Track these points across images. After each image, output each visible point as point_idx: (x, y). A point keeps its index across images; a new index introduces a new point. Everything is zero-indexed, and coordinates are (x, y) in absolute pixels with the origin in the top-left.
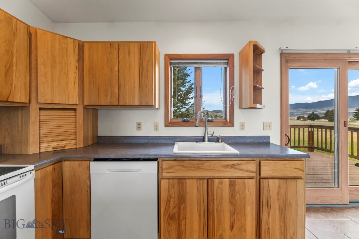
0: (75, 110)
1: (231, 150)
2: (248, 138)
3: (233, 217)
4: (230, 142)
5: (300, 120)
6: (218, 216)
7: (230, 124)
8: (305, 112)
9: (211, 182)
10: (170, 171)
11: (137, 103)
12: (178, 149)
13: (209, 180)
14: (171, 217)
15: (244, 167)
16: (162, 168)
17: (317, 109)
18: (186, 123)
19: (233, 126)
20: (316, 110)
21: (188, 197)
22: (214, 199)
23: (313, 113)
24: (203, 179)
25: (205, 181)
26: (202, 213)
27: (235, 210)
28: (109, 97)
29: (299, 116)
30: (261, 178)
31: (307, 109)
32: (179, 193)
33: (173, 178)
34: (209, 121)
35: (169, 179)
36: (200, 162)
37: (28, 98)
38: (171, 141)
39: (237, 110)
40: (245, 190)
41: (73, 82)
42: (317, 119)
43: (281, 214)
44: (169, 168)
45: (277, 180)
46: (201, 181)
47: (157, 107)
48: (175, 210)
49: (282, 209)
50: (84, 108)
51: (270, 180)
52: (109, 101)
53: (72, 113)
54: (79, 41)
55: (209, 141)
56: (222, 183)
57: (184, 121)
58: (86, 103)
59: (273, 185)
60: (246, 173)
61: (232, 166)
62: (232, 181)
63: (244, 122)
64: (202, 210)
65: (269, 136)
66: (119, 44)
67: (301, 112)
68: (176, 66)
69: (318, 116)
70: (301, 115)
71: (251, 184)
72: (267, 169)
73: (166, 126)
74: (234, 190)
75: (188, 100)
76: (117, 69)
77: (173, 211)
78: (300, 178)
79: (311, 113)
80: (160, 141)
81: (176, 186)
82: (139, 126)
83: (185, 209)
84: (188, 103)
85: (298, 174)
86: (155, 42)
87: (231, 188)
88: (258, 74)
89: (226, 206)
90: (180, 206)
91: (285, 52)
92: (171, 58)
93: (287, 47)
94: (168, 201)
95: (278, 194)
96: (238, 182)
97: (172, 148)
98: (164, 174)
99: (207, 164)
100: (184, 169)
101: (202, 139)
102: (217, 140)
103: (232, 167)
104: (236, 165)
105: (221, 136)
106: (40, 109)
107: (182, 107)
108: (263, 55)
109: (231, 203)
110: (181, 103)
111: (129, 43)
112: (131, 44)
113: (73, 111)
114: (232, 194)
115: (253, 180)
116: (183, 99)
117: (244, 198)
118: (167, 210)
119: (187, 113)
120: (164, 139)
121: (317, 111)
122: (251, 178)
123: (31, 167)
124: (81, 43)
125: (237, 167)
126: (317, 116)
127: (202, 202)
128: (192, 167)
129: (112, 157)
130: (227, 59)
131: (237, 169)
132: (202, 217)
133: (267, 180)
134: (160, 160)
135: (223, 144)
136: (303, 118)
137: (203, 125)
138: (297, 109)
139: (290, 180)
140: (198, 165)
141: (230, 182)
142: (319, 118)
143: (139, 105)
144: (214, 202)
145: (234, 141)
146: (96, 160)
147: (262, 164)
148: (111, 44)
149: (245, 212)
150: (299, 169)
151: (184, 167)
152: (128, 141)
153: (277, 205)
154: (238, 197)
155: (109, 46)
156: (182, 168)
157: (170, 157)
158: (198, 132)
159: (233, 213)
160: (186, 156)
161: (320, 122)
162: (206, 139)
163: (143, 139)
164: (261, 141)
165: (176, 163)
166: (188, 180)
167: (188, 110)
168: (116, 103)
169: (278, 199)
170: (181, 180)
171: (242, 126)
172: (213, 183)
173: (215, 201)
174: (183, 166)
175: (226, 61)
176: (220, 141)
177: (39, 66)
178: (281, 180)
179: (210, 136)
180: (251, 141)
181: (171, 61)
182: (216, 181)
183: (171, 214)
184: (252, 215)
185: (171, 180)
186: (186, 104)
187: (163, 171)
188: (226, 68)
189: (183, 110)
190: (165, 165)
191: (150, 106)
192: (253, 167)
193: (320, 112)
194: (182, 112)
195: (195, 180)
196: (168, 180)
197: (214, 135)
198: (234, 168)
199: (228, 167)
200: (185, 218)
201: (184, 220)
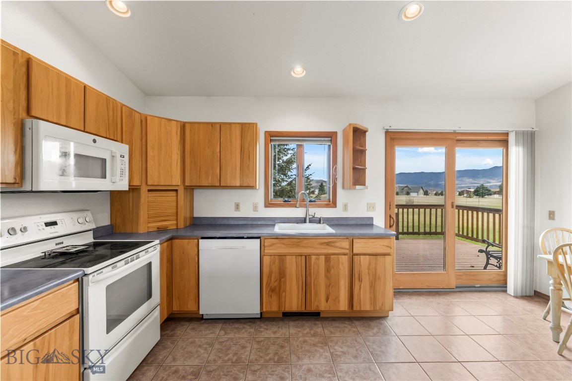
0: (176, 190)
1: (329, 230)
2: (351, 220)
3: (328, 290)
4: (332, 223)
5: (462, 196)
6: (314, 289)
7: (333, 205)
8: (472, 183)
9: (309, 258)
10: (271, 248)
11: (238, 184)
12: (279, 229)
13: (307, 257)
14: (272, 290)
15: (338, 244)
16: (264, 245)
17: (491, 178)
18: (286, 204)
19: (336, 207)
20: (489, 180)
21: (288, 271)
22: (311, 274)
23: (482, 185)
24: (302, 256)
25: (303, 258)
26: (300, 286)
27: (330, 283)
28: (210, 178)
29: (463, 190)
30: (354, 255)
31: (475, 180)
32: (280, 268)
33: (274, 254)
34: (311, 201)
35: (271, 255)
36: (299, 240)
37: (140, 181)
38: (271, 222)
39: (340, 191)
40: (339, 265)
41: (176, 164)
42: (488, 195)
43: (371, 287)
44: (271, 245)
45: (368, 257)
46: (300, 257)
47: (257, 188)
48: (276, 284)
49: (372, 283)
50: (184, 188)
51: (362, 257)
52: (210, 181)
53: (174, 193)
54: (181, 122)
55: (310, 222)
56: (319, 259)
57: (285, 201)
58: (187, 184)
59: (364, 260)
60: (340, 250)
61: (328, 244)
62: (328, 257)
63: (347, 203)
64: (301, 284)
65: (373, 218)
66: (221, 124)
67: (466, 184)
68: (277, 143)
69: (490, 191)
70: (465, 189)
71: (344, 260)
72: (360, 246)
73: (266, 206)
74: (329, 266)
75: (292, 171)
76: (218, 150)
77: (274, 284)
78: (389, 254)
79: (479, 185)
80: (259, 223)
81: (277, 262)
82: (237, 207)
83: (285, 283)
84: (292, 175)
85: (387, 251)
86: (256, 124)
87: (327, 264)
88: (362, 153)
89: (322, 280)
90: (280, 280)
91: (389, 130)
92: (271, 136)
93: (390, 127)
94: (270, 276)
95: (369, 269)
96: (333, 258)
97: (272, 229)
98: (266, 251)
99: (305, 241)
100: (284, 246)
101: (304, 221)
102: (319, 221)
105: (323, 218)
106: (149, 191)
107: (283, 180)
108: (367, 133)
109: (327, 277)
110: (282, 174)
111: (230, 124)
112: (232, 125)
113: (175, 192)
114: (327, 269)
115: (347, 256)
116: (283, 169)
117: (338, 273)
118: (268, 283)
119: (290, 188)
120: (264, 220)
121: (490, 183)
122: (345, 255)
123: (157, 242)
124: (182, 124)
125: (332, 244)
126: (487, 190)
127: (301, 276)
128: (291, 245)
129: (218, 235)
130: (331, 137)
131: (332, 246)
132: (300, 289)
133: (359, 256)
134: (262, 239)
135: (325, 225)
136: (468, 192)
137: (305, 206)
138: (461, 179)
139: (379, 256)
140: (297, 243)
141: (326, 258)
142: (490, 193)
143: (240, 186)
145: (336, 222)
146: (203, 238)
147: (354, 242)
148: (212, 124)
149: (339, 285)
150: (387, 246)
152: (226, 222)
153: (367, 278)
154: (332, 272)
155: (210, 127)
157: (272, 236)
158: (299, 212)
159: (328, 286)
160: (286, 234)
161: (492, 200)
162: (308, 220)
163: (241, 220)
164: (364, 223)
165: (277, 241)
166: (288, 257)
167: (290, 184)
168: (217, 184)
169: (369, 273)
170: (282, 257)
171: (345, 207)
172: (311, 259)
173: (312, 275)
174: (283, 244)
175: (330, 139)
176: (322, 222)
177: (148, 150)
178: (372, 256)
179: (311, 217)
180: (354, 222)
181: (272, 138)
182: (313, 257)
183: (272, 287)
184: (345, 288)
185: (272, 257)
186: (289, 176)
187: (265, 248)
188: (329, 146)
189: (284, 184)
190: (267, 243)
191: (252, 187)
192: (346, 244)
193: (495, 184)
194: (283, 187)
195: (294, 257)
196: (269, 257)
197: (315, 216)
198: (329, 245)
199: (324, 244)
200: (285, 291)
201: (284, 293)
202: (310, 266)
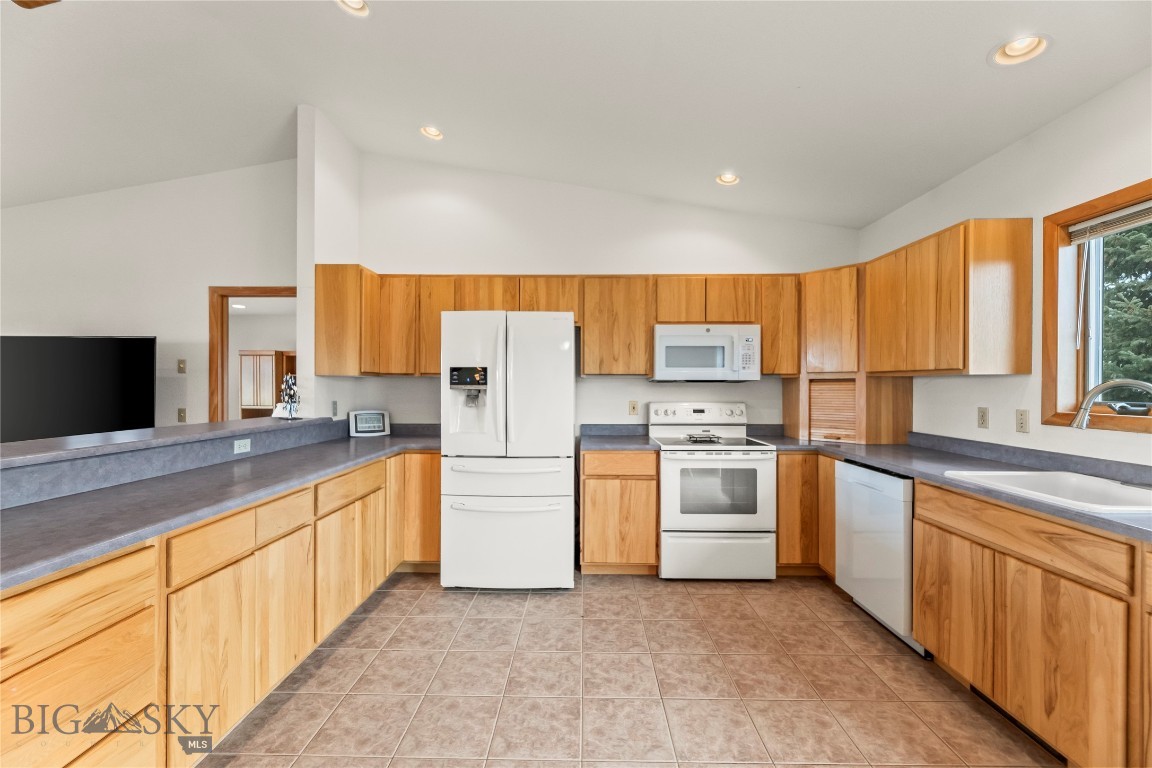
0: (853, 380)
3: (1053, 681)
6: (1014, 653)
9: (1001, 561)
10: (927, 506)
13: (997, 556)
15: (1084, 549)
21: (955, 573)
22: (1006, 606)
24: (985, 547)
25: (989, 553)
26: (981, 626)
27: (1059, 663)
28: (893, 356)
30: (1148, 611)
32: (940, 557)
33: (932, 522)
36: (978, 505)
37: (796, 368)
40: (1087, 621)
46: (980, 549)
48: (934, 591)
50: (867, 378)
52: (893, 362)
53: (849, 386)
56: (1026, 574)
57: (1123, 411)
58: (868, 369)
60: (1094, 572)
61: (1053, 539)
62: (1051, 578)
66: (907, 250)
73: (1045, 422)
74: (1055, 607)
76: (903, 300)
81: (935, 544)
82: (983, 418)
83: (949, 597)
87: (1048, 597)
89: (1035, 639)
90: (940, 587)
94: (923, 567)
96: (1066, 588)
98: (922, 512)
99: (993, 512)
100: (950, 510)
103: (1050, 539)
104: (1064, 539)
106: (811, 381)
109: (1048, 638)
111: (920, 243)
112: (923, 243)
113: (852, 383)
114: (1050, 616)
117: (1085, 644)
118: (920, 582)
122: (1112, 597)
124: (862, 268)
125: (1067, 544)
127: (981, 600)
128: (962, 511)
131: (1064, 548)
134: (916, 482)
140: (974, 509)
141: (1046, 580)
143: (936, 370)
144: (1005, 613)
151: (949, 506)
154: (1065, 630)
156: (946, 507)
159: (1053, 669)
165: (937, 493)
168: (902, 366)
170: (944, 532)
172: (1006, 564)
173: (1008, 610)
174: (946, 502)
182: (1012, 563)
183: (927, 594)
185: (928, 526)
187: (918, 504)
195: (969, 543)
196: (922, 524)
198: (1057, 545)
199: (1043, 535)
200: (949, 617)
201: (947, 621)
202: (1004, 582)
